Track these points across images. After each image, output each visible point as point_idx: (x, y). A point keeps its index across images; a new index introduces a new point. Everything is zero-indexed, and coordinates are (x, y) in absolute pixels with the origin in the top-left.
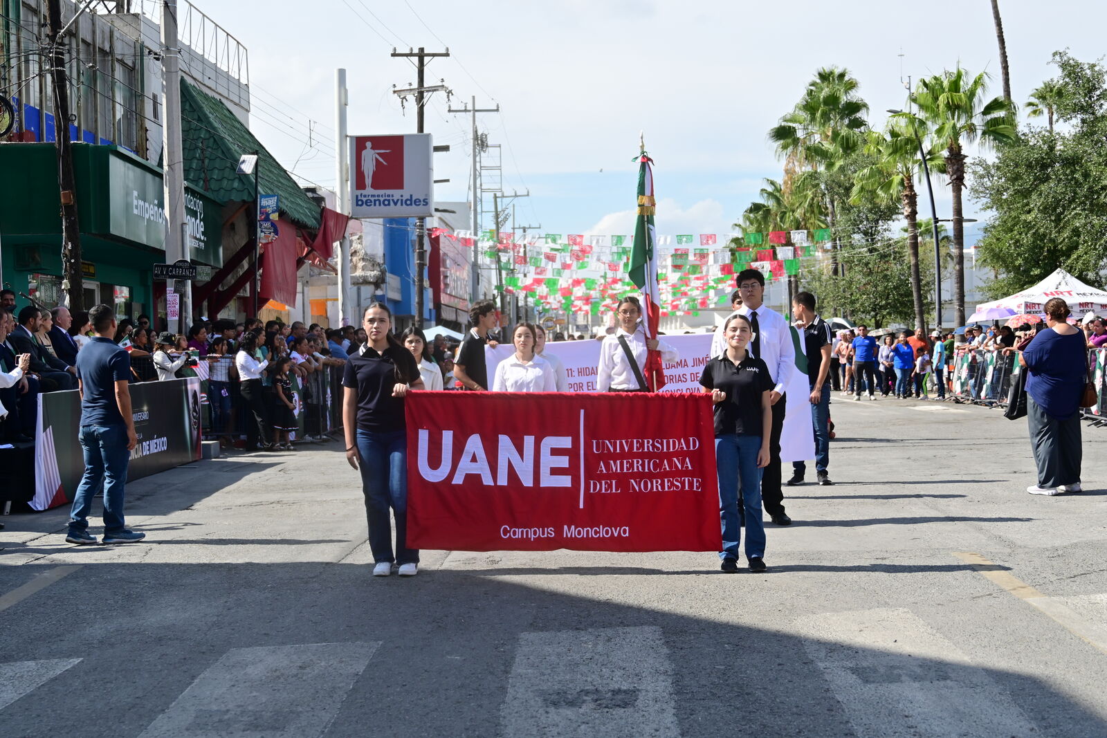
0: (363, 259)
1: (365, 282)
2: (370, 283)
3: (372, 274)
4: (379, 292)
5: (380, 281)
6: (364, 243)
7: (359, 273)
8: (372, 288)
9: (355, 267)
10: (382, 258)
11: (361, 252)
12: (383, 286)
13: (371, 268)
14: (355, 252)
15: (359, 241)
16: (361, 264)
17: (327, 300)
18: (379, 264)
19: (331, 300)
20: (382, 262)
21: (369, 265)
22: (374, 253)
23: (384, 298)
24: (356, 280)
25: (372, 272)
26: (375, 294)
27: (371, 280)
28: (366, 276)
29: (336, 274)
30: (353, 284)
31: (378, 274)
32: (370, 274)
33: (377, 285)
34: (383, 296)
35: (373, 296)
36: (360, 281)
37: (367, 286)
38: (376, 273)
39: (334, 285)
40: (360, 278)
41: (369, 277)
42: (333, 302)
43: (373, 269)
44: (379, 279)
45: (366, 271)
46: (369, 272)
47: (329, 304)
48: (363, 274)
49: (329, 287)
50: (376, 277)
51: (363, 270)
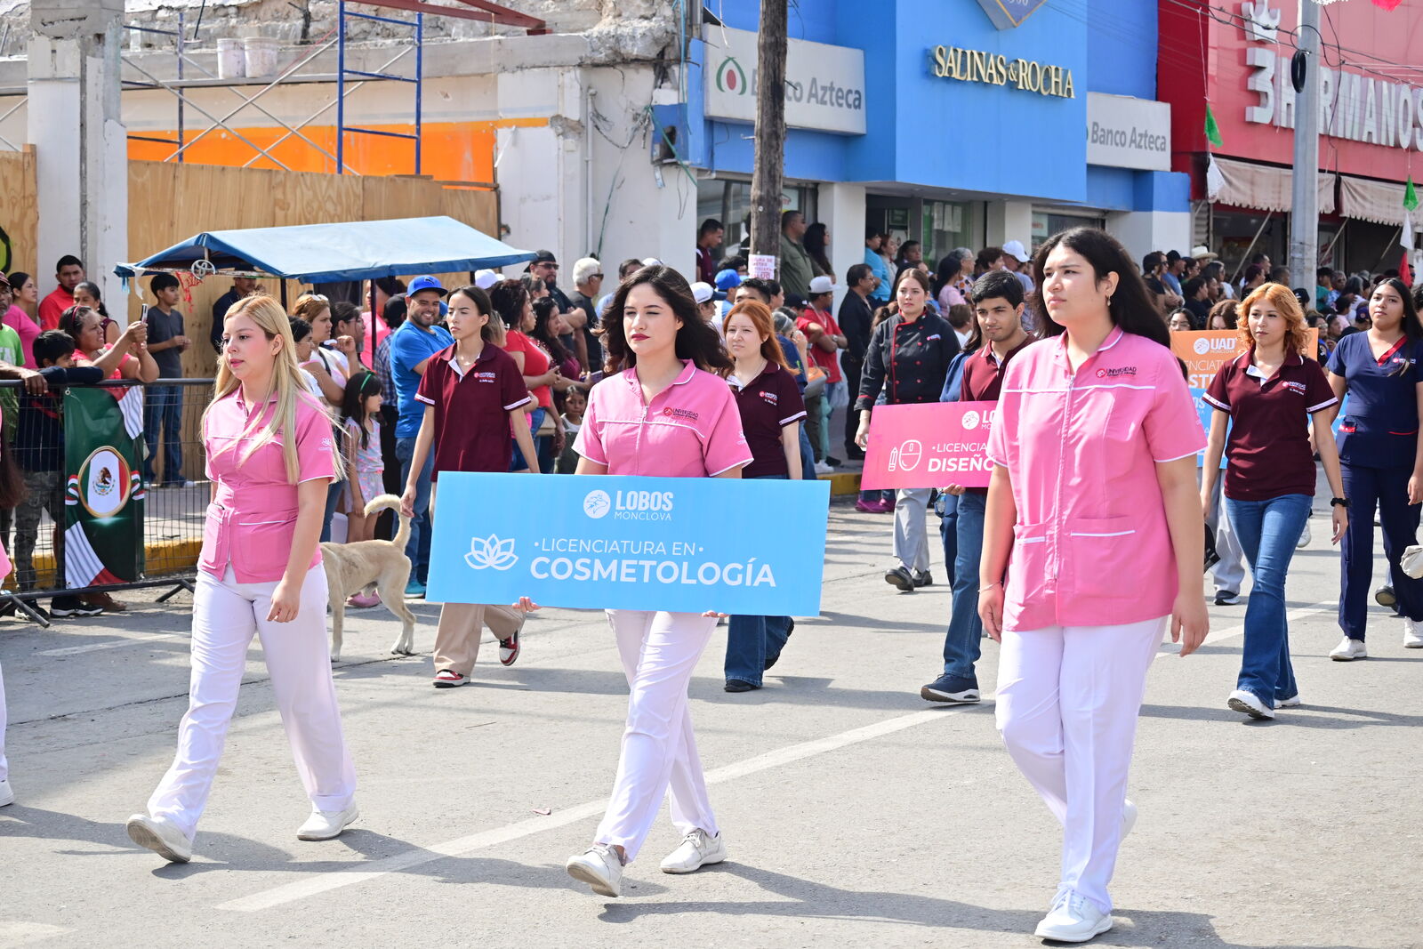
1: (620, 61)
2: (638, 61)
3: (641, 30)
4: (667, 96)
5: (668, 55)
7: (604, 26)
8: (648, 75)
13: (645, 9)
17: (498, 124)
19: (508, 124)
23: (683, 118)
24: (588, 52)
25: (645, 23)
26: (653, 104)
27: (635, 53)
28: (618, 39)
29: (529, 33)
30: (580, 65)
31: (659, 28)
32: (634, 30)
33: (661, 66)
34: (680, 108)
35: (646, 108)
36: (601, 56)
37: (631, 73)
38: (652, 24)
39: (519, 72)
40: (603, 43)
41: (633, 38)
42: (515, 132)
43: (648, 13)
44: (668, 45)
45: (628, 19)
46: (636, 23)
47: (504, 136)
48: (612, 28)
49: (505, 79)
50: (656, 41)
51: (620, 15)
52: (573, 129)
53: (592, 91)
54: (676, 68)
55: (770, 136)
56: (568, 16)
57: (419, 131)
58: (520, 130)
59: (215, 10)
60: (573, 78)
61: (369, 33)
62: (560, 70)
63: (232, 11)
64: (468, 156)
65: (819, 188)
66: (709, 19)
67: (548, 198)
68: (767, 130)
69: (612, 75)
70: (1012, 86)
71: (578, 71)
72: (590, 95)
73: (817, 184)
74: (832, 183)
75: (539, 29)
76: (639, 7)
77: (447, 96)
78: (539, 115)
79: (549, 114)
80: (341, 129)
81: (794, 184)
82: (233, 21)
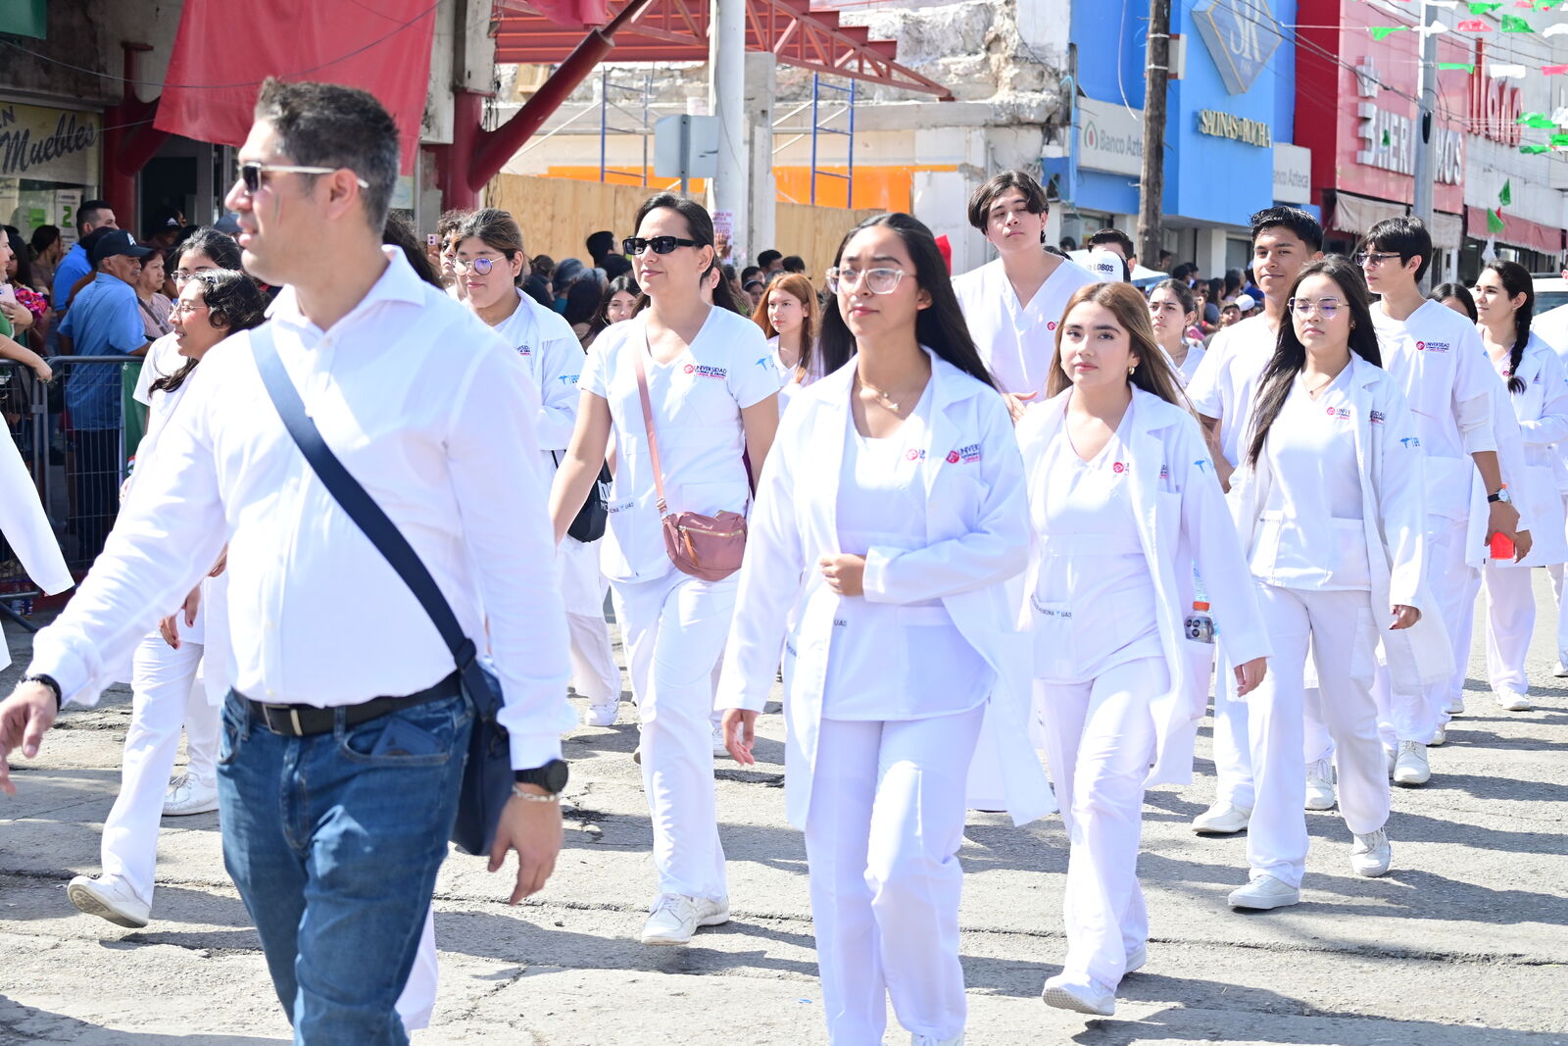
0: (1014, 58)
1: (1018, 122)
2: (1031, 124)
3: (1036, 101)
4: (1053, 151)
5: (1056, 120)
6: (1018, 14)
7: (1003, 96)
8: (1037, 135)
9: (996, 80)
10: (1064, 57)
11: (1010, 41)
12: (1065, 133)
13: (1036, 85)
14: (997, 38)
15: (1007, 9)
16: (1010, 72)
17: (915, 168)
18: (1056, 74)
19: (924, 169)
20: (1063, 66)
21: (1030, 75)
22: (1045, 41)
23: (1067, 168)
24: (992, 116)
25: (1037, 95)
26: (1043, 156)
27: (1032, 117)
28: (1019, 106)
29: (941, 99)
30: (984, 126)
31: (1052, 100)
32: (1031, 100)
33: (1049, 130)
34: (1064, 161)
35: (1037, 160)
36: (1004, 119)
37: (1023, 132)
38: (1045, 96)
39: (933, 130)
40: (1004, 110)
41: (1029, 107)
42: (930, 176)
43: (1038, 87)
44: (1055, 112)
45: (1023, 91)
46: (1030, 95)
47: (920, 178)
48: (1012, 99)
49: (921, 134)
50: (1047, 109)
51: (1015, 88)
52: (977, 174)
53: (992, 146)
54: (1061, 130)
55: (1154, 185)
56: (969, 87)
57: (851, 173)
58: (934, 174)
59: (662, 72)
60: (978, 137)
61: (799, 95)
62: (968, 129)
63: (677, 73)
64: (885, 193)
65: (1115, 219)
66: (1080, 93)
67: (956, 226)
68: (1152, 181)
69: (1007, 134)
70: (1239, 139)
71: (983, 130)
72: (990, 148)
73: (1112, 216)
74: (1124, 216)
75: (949, 98)
76: (1031, 83)
77: (867, 146)
78: (950, 163)
79: (958, 162)
80: (814, 172)
81: (1099, 215)
82: (679, 82)
